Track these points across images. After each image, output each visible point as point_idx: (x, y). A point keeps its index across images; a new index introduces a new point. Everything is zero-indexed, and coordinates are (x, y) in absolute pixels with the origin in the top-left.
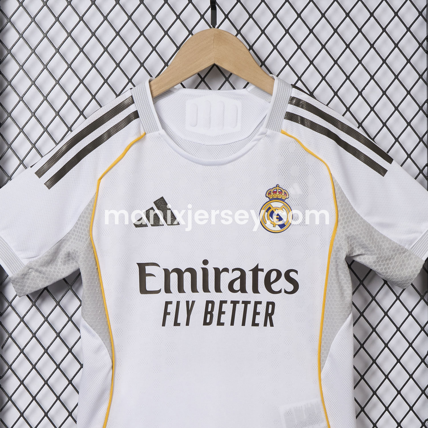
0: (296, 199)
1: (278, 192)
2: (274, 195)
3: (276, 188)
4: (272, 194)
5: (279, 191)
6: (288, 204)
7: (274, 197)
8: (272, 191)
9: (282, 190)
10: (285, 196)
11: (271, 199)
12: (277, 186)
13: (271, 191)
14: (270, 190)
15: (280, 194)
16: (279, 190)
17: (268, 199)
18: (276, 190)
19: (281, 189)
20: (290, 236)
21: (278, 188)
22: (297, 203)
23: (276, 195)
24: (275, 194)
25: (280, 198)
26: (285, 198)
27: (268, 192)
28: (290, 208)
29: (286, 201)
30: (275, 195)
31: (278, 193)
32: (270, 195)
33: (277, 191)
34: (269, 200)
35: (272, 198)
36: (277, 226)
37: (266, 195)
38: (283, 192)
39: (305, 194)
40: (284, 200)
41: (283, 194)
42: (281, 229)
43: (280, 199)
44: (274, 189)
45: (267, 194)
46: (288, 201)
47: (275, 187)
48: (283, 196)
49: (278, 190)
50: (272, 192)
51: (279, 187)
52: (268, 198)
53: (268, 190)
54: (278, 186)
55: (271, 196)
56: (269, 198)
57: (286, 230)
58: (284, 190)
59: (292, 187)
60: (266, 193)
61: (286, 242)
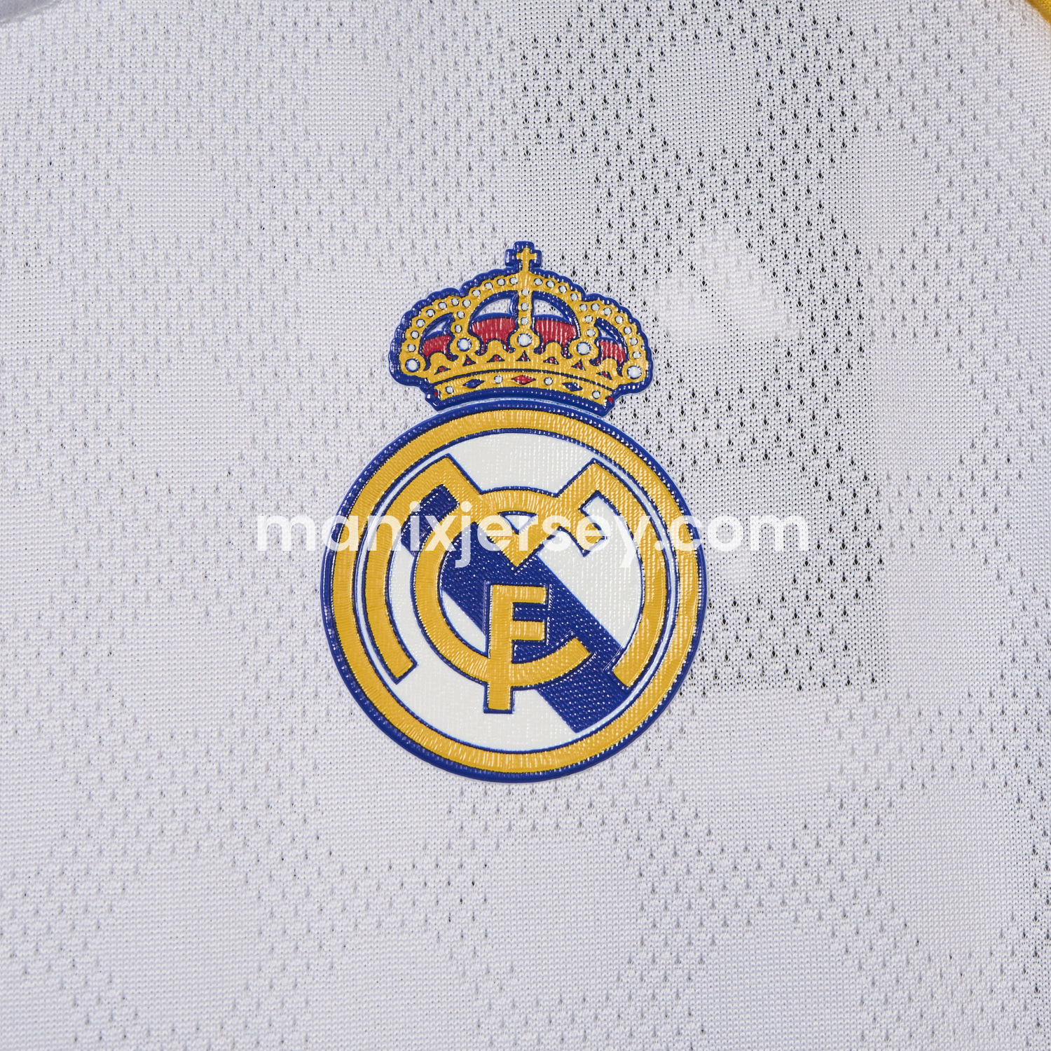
0: (727, 388)
1: (526, 321)
2: (481, 363)
3: (500, 285)
4: (465, 344)
5: (538, 319)
6: (649, 445)
7: (488, 382)
8: (463, 310)
9: (573, 299)
10: (609, 365)
11: (458, 399)
12: (513, 266)
13: (448, 319)
14: (442, 307)
15: (553, 349)
16: (543, 308)
17: (416, 406)
18: (502, 307)
19: (563, 292)
20: (687, 811)
21: (524, 283)
22: (742, 440)
23: (511, 360)
24: (495, 347)
25: (557, 384)
26: (614, 385)
27: (420, 324)
28: (673, 488)
29: (619, 417)
30: (495, 358)
31: (525, 338)
32: (438, 359)
33: (513, 316)
34: (430, 412)
35: (457, 388)
36: (533, 705)
37: (394, 357)
38: (586, 316)
39: (836, 333)
40: (603, 412)
41: (586, 347)
42: (570, 735)
43: (555, 395)
44: (489, 288)
45: (411, 348)
46: (646, 413)
47: (494, 274)
48: (590, 372)
49: (525, 305)
50: (460, 328)
51: (535, 267)
52: (416, 393)
53: (420, 306)
54: (525, 257)
55: (456, 367)
56: (429, 389)
57: (639, 743)
58: (594, 297)
59: (680, 268)
60: (399, 340)
61: (645, 886)
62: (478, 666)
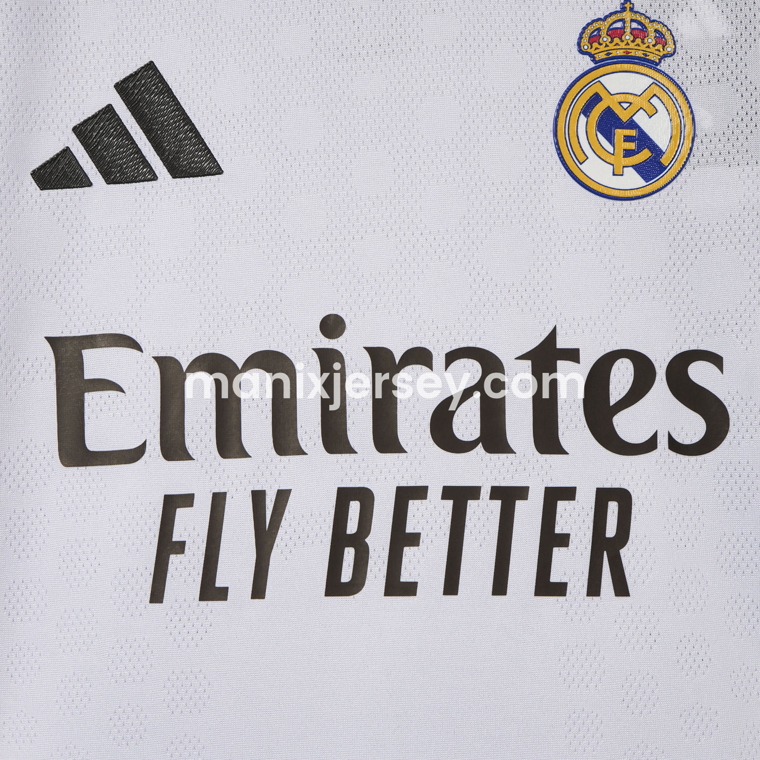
0: (705, 55)
1: (628, 30)
2: (611, 46)
3: (619, 16)
4: (605, 39)
5: (633, 30)
6: (674, 77)
7: (614, 53)
8: (604, 26)
9: (646, 22)
10: (659, 47)
11: (603, 60)
12: (623, 9)
13: (599, 29)
14: (596, 25)
15: (638, 41)
16: (634, 25)
17: (586, 63)
18: (619, 25)
19: (642, 19)
20: (687, 211)
21: (627, 15)
22: (710, 75)
23: (622, 45)
24: (617, 40)
25: (640, 54)
26: (661, 54)
27: (588, 32)
28: (683, 93)
29: (663, 66)
30: (617, 44)
31: (628, 37)
32: (595, 45)
33: (624, 28)
34: (592, 65)
35: (602, 56)
36: (631, 173)
37: (579, 44)
38: (651, 28)
39: (746, 34)
40: (657, 64)
41: (651, 40)
42: (645, 184)
43: (639, 58)
44: (614, 18)
45: (585, 41)
46: (674, 65)
47: (616, 12)
48: (652, 49)
49: (628, 24)
50: (603, 33)
51: (632, 9)
52: (587, 58)
53: (588, 25)
54: (628, 5)
55: (602, 48)
56: (592, 56)
57: (669, 186)
58: (654, 21)
59: (687, 9)
60: (581, 38)
61: (671, 238)
62: (610, 159)
